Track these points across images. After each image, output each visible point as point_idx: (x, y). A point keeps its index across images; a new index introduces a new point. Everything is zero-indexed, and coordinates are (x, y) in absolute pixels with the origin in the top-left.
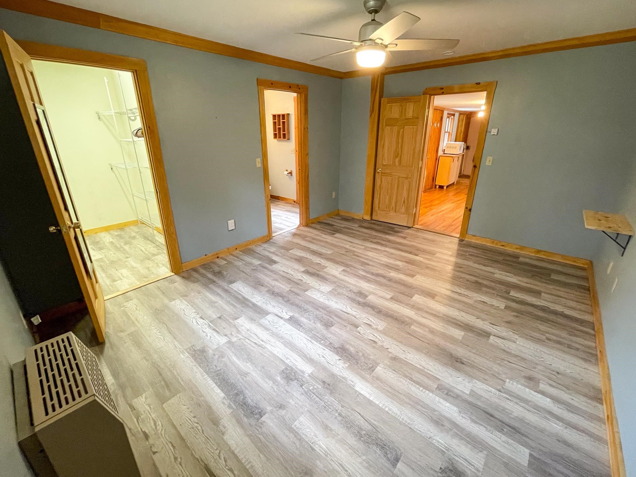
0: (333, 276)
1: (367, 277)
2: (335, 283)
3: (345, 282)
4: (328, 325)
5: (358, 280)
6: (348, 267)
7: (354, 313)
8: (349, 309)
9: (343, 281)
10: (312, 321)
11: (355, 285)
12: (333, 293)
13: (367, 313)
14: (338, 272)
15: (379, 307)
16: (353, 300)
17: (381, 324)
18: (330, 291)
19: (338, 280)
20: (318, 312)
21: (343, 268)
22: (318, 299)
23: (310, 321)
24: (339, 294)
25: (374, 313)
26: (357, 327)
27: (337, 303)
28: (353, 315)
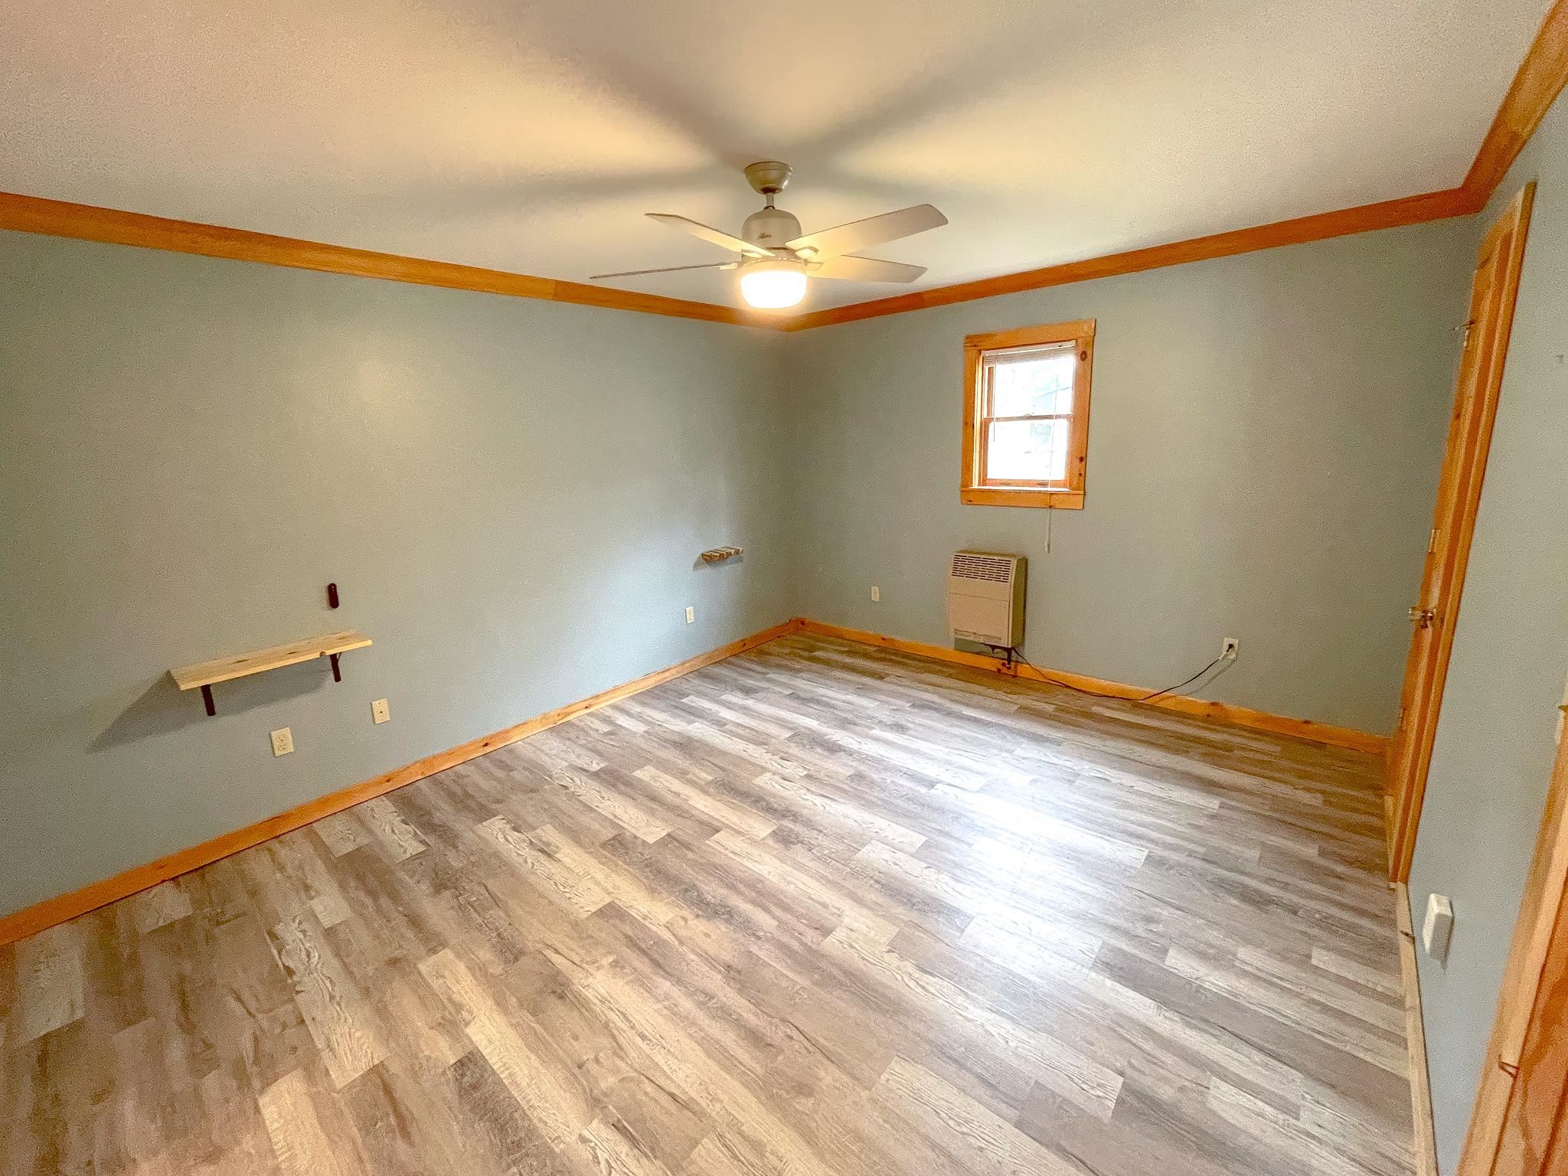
0: (859, 901)
1: (753, 902)
2: (855, 874)
3: (823, 877)
4: (859, 777)
5: (783, 885)
6: (809, 949)
7: (809, 796)
8: (819, 804)
9: (829, 881)
10: (889, 782)
11: (799, 866)
12: (856, 841)
13: (782, 798)
14: (847, 920)
15: (754, 811)
16: (809, 824)
17: (764, 781)
18: (864, 845)
19: (846, 884)
20: (882, 796)
21: (831, 944)
22: (891, 823)
23: (893, 782)
24: (841, 838)
25: (768, 798)
26: (808, 777)
27: (845, 816)
28: (812, 792)
